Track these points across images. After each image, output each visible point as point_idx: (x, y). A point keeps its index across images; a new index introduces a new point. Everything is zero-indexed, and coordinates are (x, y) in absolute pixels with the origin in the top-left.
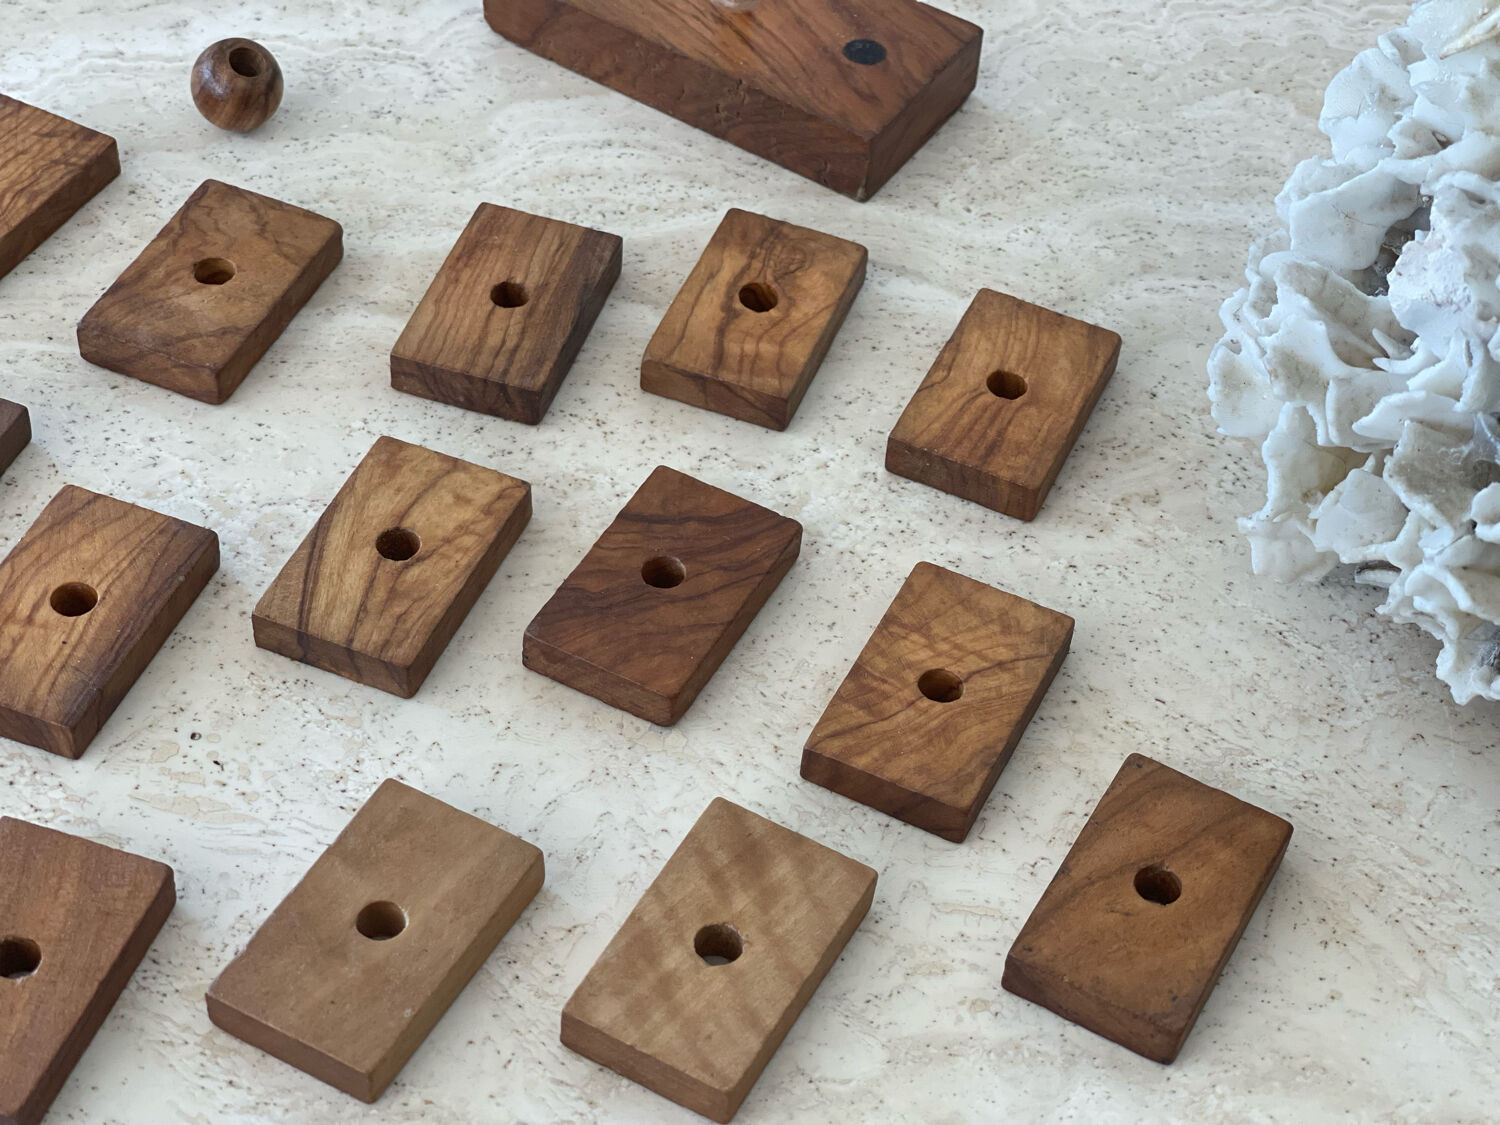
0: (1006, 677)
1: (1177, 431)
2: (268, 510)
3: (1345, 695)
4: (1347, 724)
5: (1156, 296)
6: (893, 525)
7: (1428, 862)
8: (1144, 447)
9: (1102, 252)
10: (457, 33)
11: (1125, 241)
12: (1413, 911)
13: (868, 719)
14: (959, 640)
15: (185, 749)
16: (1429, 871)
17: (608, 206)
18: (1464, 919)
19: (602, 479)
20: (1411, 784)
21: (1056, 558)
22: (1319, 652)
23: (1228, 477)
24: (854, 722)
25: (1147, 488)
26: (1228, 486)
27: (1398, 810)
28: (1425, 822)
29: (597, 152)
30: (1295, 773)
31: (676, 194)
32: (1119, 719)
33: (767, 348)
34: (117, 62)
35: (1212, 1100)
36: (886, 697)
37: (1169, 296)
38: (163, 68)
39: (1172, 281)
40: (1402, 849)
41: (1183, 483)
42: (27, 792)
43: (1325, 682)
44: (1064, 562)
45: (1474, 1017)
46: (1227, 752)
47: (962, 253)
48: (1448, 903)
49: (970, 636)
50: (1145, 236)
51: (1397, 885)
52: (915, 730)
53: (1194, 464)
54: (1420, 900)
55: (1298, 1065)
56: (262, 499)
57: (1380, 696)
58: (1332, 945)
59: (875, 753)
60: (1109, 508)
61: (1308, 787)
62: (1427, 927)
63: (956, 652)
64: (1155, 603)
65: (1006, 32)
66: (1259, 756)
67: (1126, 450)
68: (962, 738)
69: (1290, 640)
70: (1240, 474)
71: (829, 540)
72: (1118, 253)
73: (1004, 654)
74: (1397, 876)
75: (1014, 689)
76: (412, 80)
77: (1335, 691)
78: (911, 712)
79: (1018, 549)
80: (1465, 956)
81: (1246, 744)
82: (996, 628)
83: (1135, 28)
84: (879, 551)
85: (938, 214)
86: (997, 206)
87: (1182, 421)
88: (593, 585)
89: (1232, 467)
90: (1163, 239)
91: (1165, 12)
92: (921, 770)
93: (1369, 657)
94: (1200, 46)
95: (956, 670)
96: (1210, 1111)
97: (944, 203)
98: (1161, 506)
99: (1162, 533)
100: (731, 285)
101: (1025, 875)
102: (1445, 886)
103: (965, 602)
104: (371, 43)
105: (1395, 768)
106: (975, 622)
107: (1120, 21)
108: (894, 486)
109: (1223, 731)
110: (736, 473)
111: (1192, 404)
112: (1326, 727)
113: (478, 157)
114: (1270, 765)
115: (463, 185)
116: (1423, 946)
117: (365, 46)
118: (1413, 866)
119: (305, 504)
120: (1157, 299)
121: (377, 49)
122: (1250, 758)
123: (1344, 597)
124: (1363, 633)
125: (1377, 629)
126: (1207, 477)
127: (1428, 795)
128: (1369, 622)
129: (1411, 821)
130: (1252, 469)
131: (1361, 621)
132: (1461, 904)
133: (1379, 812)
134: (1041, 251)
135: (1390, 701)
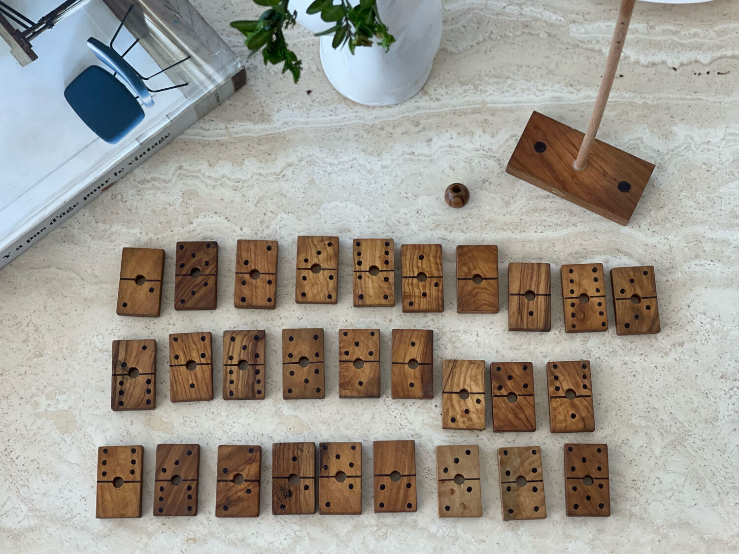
1: (694, 321)
3: (719, 415)
4: (717, 424)
5: (697, 268)
6: (611, 350)
7: (727, 468)
8: (683, 325)
9: (685, 249)
10: (508, 146)
11: (692, 244)
12: (720, 482)
15: (434, 410)
16: (727, 471)
17: (546, 223)
18: (732, 485)
20: (729, 444)
21: (652, 364)
23: (704, 338)
25: (681, 341)
26: (703, 342)
27: (724, 452)
28: (730, 456)
29: (545, 200)
31: (566, 219)
32: (660, 418)
34: (412, 156)
35: (662, 530)
37: (701, 268)
38: (425, 160)
39: (703, 262)
40: (722, 464)
41: (691, 339)
42: (399, 419)
43: (715, 410)
44: (654, 365)
45: (728, 513)
46: (685, 431)
47: (644, 247)
48: (729, 480)
50: (699, 243)
53: (695, 333)
54: (723, 479)
55: (683, 522)
56: (452, 330)
57: (728, 416)
58: (699, 490)
60: (669, 347)
61: (703, 444)
62: (722, 487)
64: (676, 381)
65: (673, 150)
66: (693, 433)
67: (678, 326)
69: (709, 396)
70: (708, 338)
71: (594, 353)
72: (689, 249)
74: (719, 472)
76: (494, 166)
77: (716, 414)
79: (643, 359)
80: (729, 496)
81: (690, 429)
83: (713, 150)
84: (606, 358)
85: (640, 231)
86: (657, 229)
87: (695, 316)
89: (706, 335)
90: (704, 244)
91: (724, 143)
93: (728, 403)
94: (731, 159)
96: (660, 533)
97: (642, 226)
98: (684, 347)
99: (682, 357)
101: (629, 463)
102: (730, 475)
104: (483, 150)
105: (726, 439)
107: (709, 147)
108: (613, 336)
109: (686, 424)
111: (699, 310)
112: (712, 425)
113: (512, 202)
114: (695, 436)
115: (508, 213)
116: (720, 492)
117: (481, 151)
118: (723, 469)
119: (462, 332)
120: (697, 269)
121: (485, 153)
122: (690, 433)
123: (726, 382)
124: (728, 396)
125: (732, 394)
126: (698, 338)
127: (732, 448)
128: (731, 391)
129: (726, 455)
130: (712, 336)
131: (729, 391)
132: (733, 481)
133: (719, 452)
134: (667, 247)
135: (730, 417)
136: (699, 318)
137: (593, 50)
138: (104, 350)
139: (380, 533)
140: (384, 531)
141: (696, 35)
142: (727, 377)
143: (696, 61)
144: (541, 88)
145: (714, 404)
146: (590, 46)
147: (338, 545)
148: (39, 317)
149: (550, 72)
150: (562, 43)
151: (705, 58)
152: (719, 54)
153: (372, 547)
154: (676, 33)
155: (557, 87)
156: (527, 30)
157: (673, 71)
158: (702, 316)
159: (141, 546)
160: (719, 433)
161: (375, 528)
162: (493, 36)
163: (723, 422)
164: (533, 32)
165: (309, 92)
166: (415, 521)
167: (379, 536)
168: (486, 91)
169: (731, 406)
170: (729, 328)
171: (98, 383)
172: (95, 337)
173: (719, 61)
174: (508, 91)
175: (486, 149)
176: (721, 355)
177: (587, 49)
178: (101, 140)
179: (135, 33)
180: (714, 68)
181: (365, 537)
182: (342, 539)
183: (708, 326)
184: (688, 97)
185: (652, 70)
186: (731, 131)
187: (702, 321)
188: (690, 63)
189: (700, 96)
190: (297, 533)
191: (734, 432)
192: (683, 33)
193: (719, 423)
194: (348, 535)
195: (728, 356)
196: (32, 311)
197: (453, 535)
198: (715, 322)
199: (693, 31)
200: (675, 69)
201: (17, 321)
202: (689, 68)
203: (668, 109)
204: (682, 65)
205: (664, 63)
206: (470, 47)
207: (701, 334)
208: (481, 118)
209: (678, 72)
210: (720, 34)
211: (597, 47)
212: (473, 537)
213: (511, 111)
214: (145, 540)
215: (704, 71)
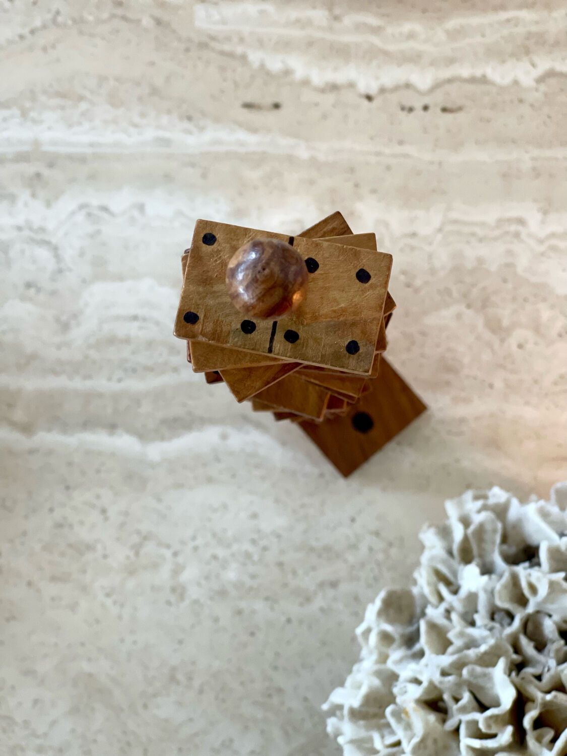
21: (283, 615)
25: (334, 578)
76: (48, 260)
83: (420, 248)
91: (440, 236)
94: (449, 267)
98: (337, 589)
99: (333, 606)
113: (73, 323)
115: (63, 343)
137: (231, 55)
141: (411, 36)
143: (408, 86)
144: (137, 119)
146: (227, 47)
149: (154, 91)
150: (179, 39)
151: (423, 79)
152: (446, 73)
154: (377, 30)
155: (165, 120)
156: (119, 11)
157: (365, 102)
162: (60, 19)
164: (130, 15)
168: (41, 122)
173: (447, 87)
174: (80, 124)
175: (35, 227)
177: (223, 53)
180: (437, 99)
184: (387, 151)
185: (330, 98)
186: (454, 215)
188: (397, 88)
189: (407, 149)
192: (389, 30)
199: (407, 27)
200: (369, 98)
202: (394, 98)
203: (352, 170)
204: (383, 90)
205: (351, 85)
206: (17, 39)
208: (29, 169)
209: (376, 103)
210: (454, 35)
211: (239, 50)
213: (82, 159)
215: (418, 105)
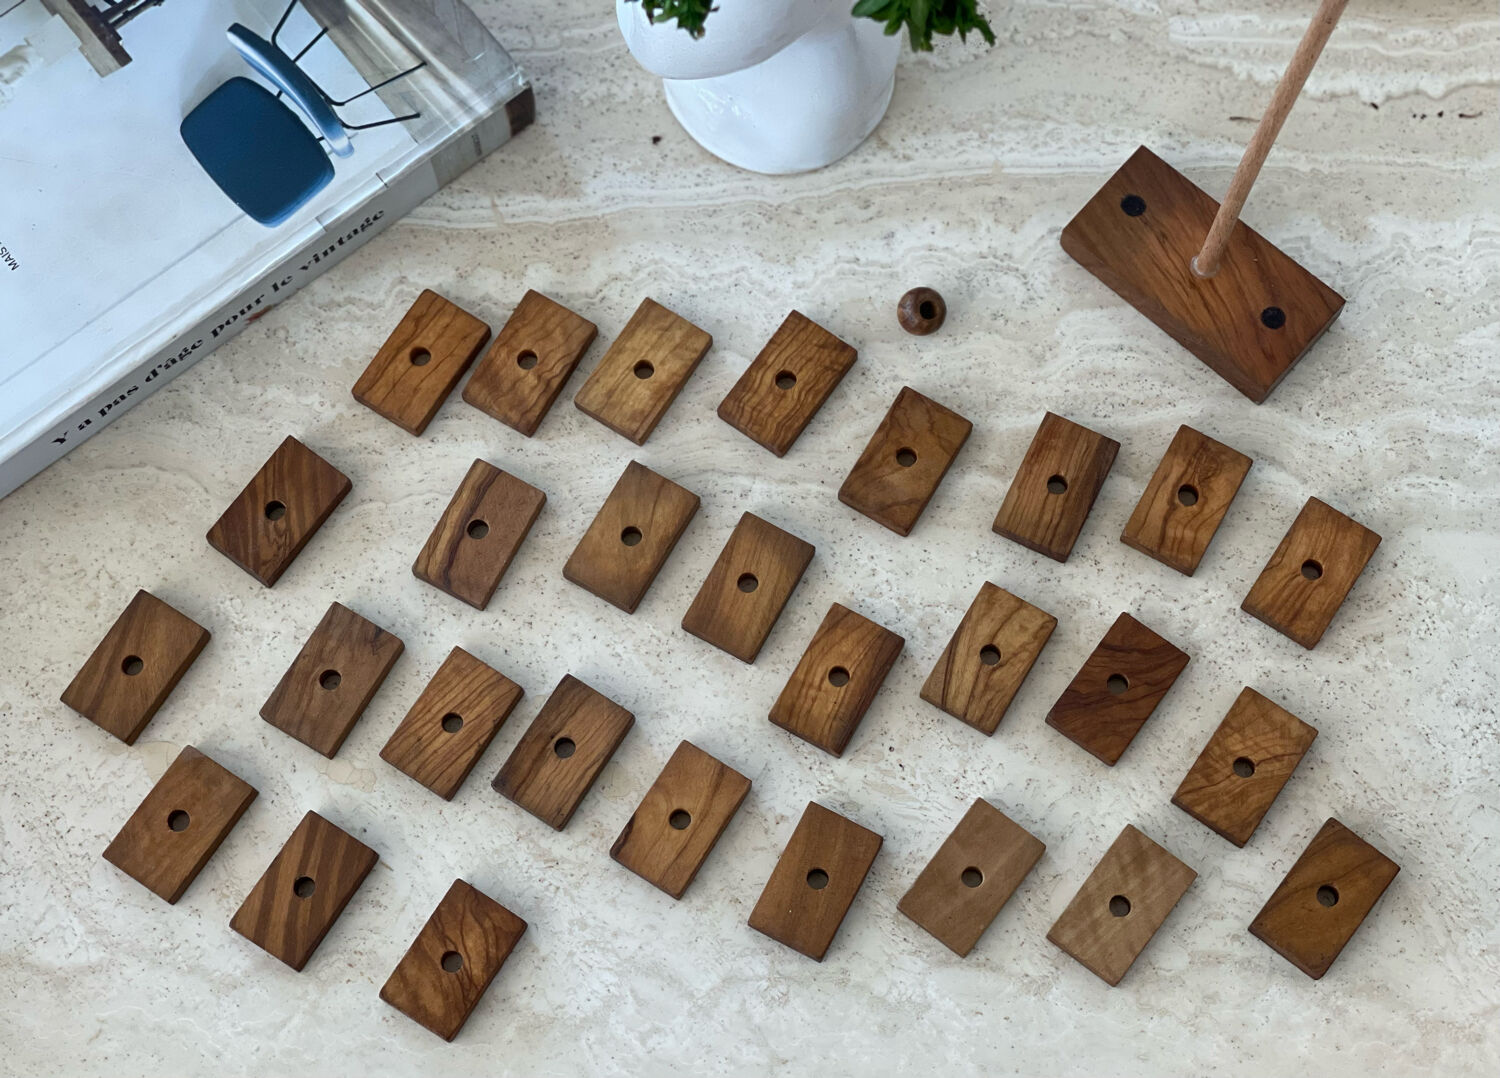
0: (1278, 765)
1: (1404, 593)
2: (927, 609)
3: (1450, 778)
4: (1446, 795)
5: (1413, 490)
6: (1239, 646)
7: (1466, 881)
8: (1383, 601)
9: (1389, 453)
10: (1044, 249)
11: (1404, 444)
12: (1451, 908)
13: (1206, 784)
14: (1258, 739)
15: (886, 757)
17: (1117, 399)
18: (1474, 915)
19: (1094, 602)
20: (1469, 835)
21: (1319, 676)
22: (1444, 749)
23: (1424, 627)
24: (1199, 785)
25: (1377, 631)
26: (1422, 634)
27: (1459, 850)
28: (1471, 859)
29: (1114, 355)
30: (1414, 823)
31: (1155, 392)
32: (1332, 781)
33: (1189, 534)
34: (855, 266)
35: (1333, 998)
36: (1217, 771)
37: (1421, 490)
38: (880, 273)
39: (1424, 479)
40: (1455, 873)
41: (1398, 629)
42: (817, 773)
43: (1443, 768)
44: (1324, 678)
45: (1465, 969)
46: (1383, 807)
47: (1309, 449)
48: (1470, 906)
49: (1263, 738)
50: (1417, 443)
51: (1446, 892)
52: (1227, 793)
53: (1407, 617)
54: (1457, 902)
55: (1376, 985)
56: (925, 603)
57: (1468, 780)
58: (1408, 923)
59: (1206, 805)
60: (1354, 643)
61: (1418, 832)
62: (1455, 918)
63: (1255, 748)
64: (1366, 709)
65: (1368, 263)
66: (1398, 811)
67: (1372, 603)
68: (1250, 800)
69: (1431, 740)
70: (1430, 626)
71: (1205, 653)
72: (1398, 454)
73: (1279, 751)
74: (1449, 888)
75: (1281, 773)
76: (1016, 288)
77: (1446, 775)
78: (1227, 782)
79: (1301, 667)
80: (1469, 935)
81: (1394, 803)
82: (1277, 734)
83: (1448, 263)
84: (1229, 662)
85: (1301, 417)
86: (1336, 413)
87: (1407, 585)
88: (1084, 689)
89: (1428, 620)
90: (1426, 445)
91: (1469, 249)
92: (1227, 817)
93: (1469, 754)
94: (1484, 282)
95: (1254, 758)
96: (1330, 1004)
97: (1305, 407)
98: (1382, 645)
99: (1379, 663)
100: (1175, 486)
101: (1269, 868)
102: (1470, 895)
103: (1264, 716)
104: (995, 257)
105: (1465, 825)
106: (1268, 729)
107: (1440, 257)
108: (1244, 619)
109: (1384, 794)
110: (1163, 603)
111: (1415, 574)
112: (1436, 796)
113: (1048, 355)
114: (1402, 817)
115: (1038, 378)
116: (1451, 929)
117: (991, 259)
118: (1458, 883)
119: (945, 607)
120: (1414, 493)
121: (998, 262)
122: (1393, 812)
123: (1466, 714)
124: (1470, 739)
125: (1478, 737)
126: (1412, 626)
127: (1477, 842)
128: (1475, 732)
129: (1464, 857)
130: (1438, 623)
131: (1471, 731)
132: (1475, 907)
133: (1450, 850)
134: (1354, 449)
135: (1473, 783)
136: (1414, 589)
137: (1214, 67)
138: (244, 626)
139: (775, 993)
140: (783, 988)
141: (1415, 42)
142: (1469, 704)
143: (1417, 92)
144: (1109, 138)
145: (1441, 756)
146: (1209, 60)
147: (691, 1015)
148: (119, 562)
149: (1129, 108)
150: (1154, 53)
151: (1435, 85)
152: (1462, 79)
153: (757, 1020)
154: (1377, 37)
155: (1142, 137)
156: (1085, 28)
157: (1373, 110)
158: (1422, 583)
159: (306, 1006)
160: (1451, 813)
161: (764, 984)
162: (1019, 38)
163: (1459, 791)
164: (1097, 31)
165: (656, 140)
166: (844, 972)
167: (773, 998)
168: (1002, 144)
169: (1477, 762)
170: (1474, 608)
171: (231, 690)
172: (228, 603)
173: (1463, 93)
174: (1045, 144)
175: (1000, 253)
176: (1456, 661)
177: (1201, 65)
178: (248, 219)
179: (321, 16)
180: (1453, 105)
181: (745, 1001)
182: (700, 1002)
183: (1432, 605)
184: (1400, 161)
185: (1332, 107)
186: (1484, 226)
187: (1421, 593)
188: (1406, 95)
189: (1423, 158)
190: (612, 989)
191: (1481, 812)
192: (1391, 37)
193: (1451, 793)
194: (712, 994)
195: (1471, 662)
196: (107, 550)
197: (919, 1000)
198: (1447, 596)
199: (1411, 33)
200: (1375, 106)
201: (76, 567)
202: (1404, 105)
203: (1361, 182)
204: (1389, 98)
205: (1354, 94)
206: (972, 58)
207: (1419, 618)
208: (991, 193)
209: (1382, 110)
210: (1464, 40)
211: (1223, 62)
212: (958, 1005)
213: (1051, 181)
214: (313, 996)
215: (1431, 112)
